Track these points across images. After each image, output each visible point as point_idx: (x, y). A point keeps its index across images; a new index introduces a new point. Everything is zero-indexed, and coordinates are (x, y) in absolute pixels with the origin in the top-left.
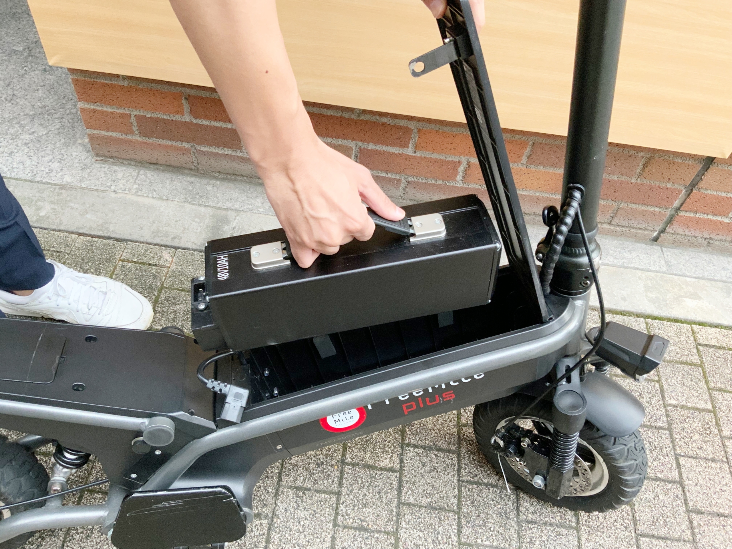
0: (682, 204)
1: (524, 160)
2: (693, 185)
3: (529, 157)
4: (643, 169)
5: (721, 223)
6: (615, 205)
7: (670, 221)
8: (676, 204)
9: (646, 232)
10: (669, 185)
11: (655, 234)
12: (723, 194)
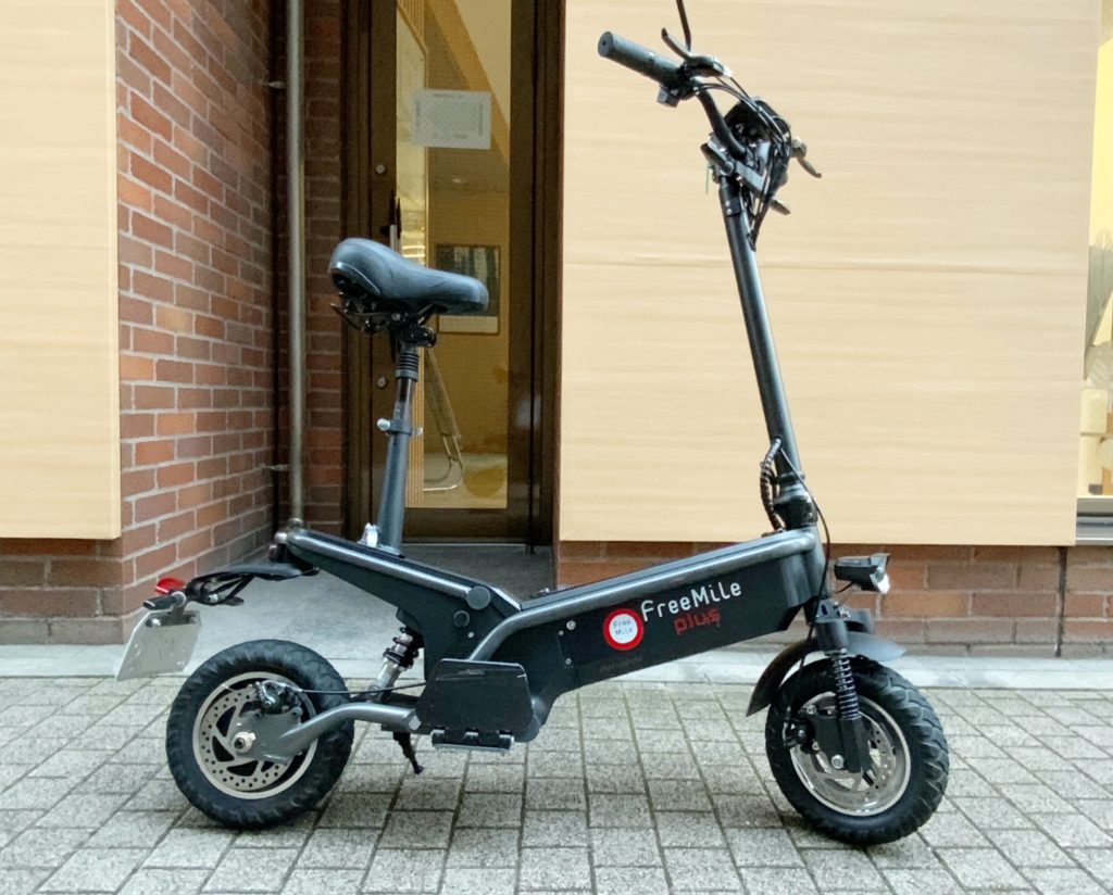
0: (1063, 609)
1: (926, 585)
2: (1062, 589)
3: (929, 581)
4: (1018, 580)
5: (1102, 624)
6: (1010, 620)
7: (1061, 631)
8: (1058, 610)
9: (1047, 647)
10: (1044, 591)
11: (1056, 648)
12: (1088, 593)
